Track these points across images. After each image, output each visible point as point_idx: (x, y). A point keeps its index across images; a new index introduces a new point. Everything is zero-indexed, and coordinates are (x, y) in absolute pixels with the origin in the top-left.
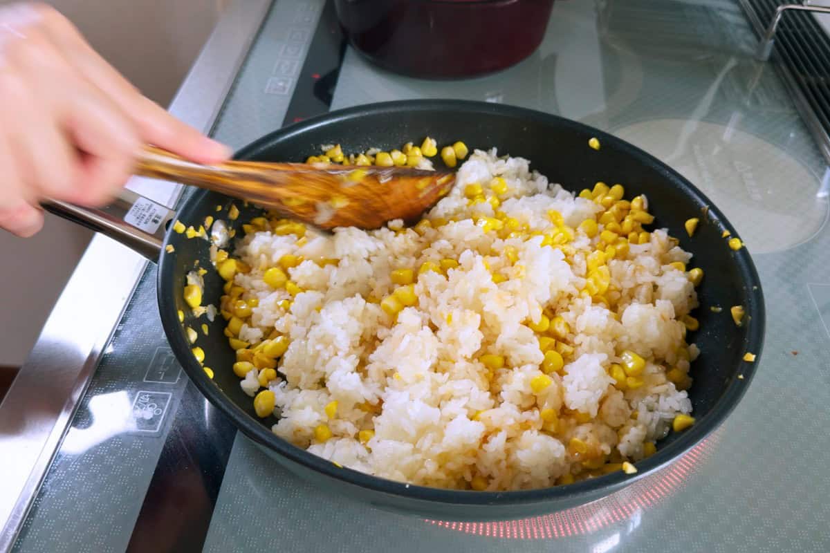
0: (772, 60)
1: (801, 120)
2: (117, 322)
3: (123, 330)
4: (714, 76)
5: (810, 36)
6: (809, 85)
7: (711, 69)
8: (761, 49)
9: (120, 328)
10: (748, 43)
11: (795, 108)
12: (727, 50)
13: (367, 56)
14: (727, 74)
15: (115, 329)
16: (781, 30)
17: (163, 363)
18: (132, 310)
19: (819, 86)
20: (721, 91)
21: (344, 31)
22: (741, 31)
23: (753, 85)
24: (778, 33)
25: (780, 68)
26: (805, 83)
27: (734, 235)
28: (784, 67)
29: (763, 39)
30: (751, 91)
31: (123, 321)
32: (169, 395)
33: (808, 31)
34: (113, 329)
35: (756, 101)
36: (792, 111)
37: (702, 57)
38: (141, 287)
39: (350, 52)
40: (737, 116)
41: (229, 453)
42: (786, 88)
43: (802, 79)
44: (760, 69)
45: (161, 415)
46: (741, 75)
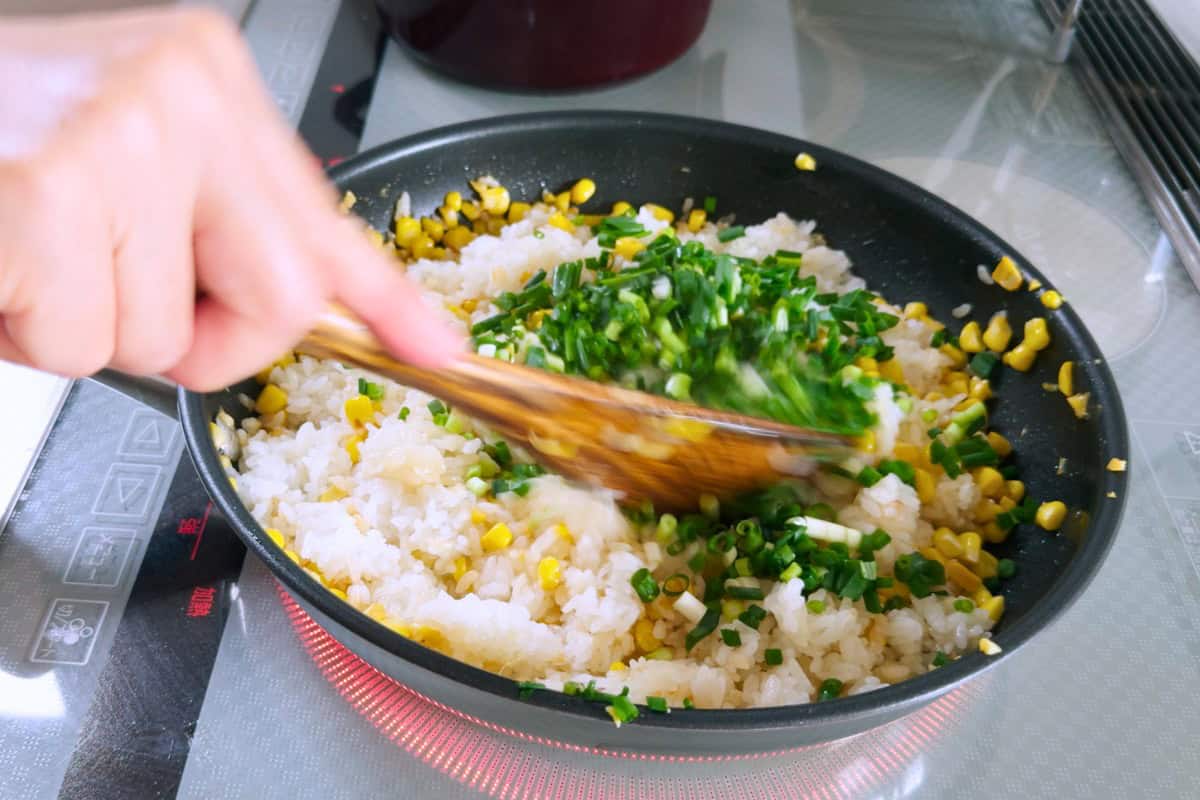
0: (1072, 61)
1: (1120, 157)
2: (19, 487)
3: (28, 500)
4: (980, 88)
5: (1134, 23)
6: (1133, 102)
7: (974, 75)
8: (1054, 45)
9: (24, 498)
10: (1033, 34)
11: (1109, 138)
12: (998, 45)
13: (420, 56)
14: (999, 86)
15: (16, 500)
16: (1086, 13)
17: (95, 553)
18: (44, 468)
19: (1149, 103)
20: (990, 113)
21: (384, 17)
22: (1022, 16)
23: (1042, 101)
24: (1082, 18)
25: (1086, 75)
26: (1125, 99)
27: (1047, 286)
28: (1091, 72)
29: (1057, 26)
30: (1038, 111)
31: (28, 486)
32: (105, 605)
33: (1129, 15)
34: (13, 499)
35: (1046, 127)
36: (1106, 144)
37: (959, 57)
38: (57, 430)
39: (393, 51)
40: (1016, 152)
41: (203, 698)
42: (1096, 106)
43: (1120, 90)
44: (1053, 77)
45: (92, 636)
46: (1023, 84)
